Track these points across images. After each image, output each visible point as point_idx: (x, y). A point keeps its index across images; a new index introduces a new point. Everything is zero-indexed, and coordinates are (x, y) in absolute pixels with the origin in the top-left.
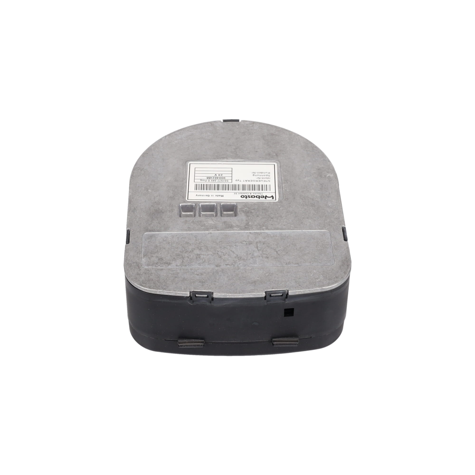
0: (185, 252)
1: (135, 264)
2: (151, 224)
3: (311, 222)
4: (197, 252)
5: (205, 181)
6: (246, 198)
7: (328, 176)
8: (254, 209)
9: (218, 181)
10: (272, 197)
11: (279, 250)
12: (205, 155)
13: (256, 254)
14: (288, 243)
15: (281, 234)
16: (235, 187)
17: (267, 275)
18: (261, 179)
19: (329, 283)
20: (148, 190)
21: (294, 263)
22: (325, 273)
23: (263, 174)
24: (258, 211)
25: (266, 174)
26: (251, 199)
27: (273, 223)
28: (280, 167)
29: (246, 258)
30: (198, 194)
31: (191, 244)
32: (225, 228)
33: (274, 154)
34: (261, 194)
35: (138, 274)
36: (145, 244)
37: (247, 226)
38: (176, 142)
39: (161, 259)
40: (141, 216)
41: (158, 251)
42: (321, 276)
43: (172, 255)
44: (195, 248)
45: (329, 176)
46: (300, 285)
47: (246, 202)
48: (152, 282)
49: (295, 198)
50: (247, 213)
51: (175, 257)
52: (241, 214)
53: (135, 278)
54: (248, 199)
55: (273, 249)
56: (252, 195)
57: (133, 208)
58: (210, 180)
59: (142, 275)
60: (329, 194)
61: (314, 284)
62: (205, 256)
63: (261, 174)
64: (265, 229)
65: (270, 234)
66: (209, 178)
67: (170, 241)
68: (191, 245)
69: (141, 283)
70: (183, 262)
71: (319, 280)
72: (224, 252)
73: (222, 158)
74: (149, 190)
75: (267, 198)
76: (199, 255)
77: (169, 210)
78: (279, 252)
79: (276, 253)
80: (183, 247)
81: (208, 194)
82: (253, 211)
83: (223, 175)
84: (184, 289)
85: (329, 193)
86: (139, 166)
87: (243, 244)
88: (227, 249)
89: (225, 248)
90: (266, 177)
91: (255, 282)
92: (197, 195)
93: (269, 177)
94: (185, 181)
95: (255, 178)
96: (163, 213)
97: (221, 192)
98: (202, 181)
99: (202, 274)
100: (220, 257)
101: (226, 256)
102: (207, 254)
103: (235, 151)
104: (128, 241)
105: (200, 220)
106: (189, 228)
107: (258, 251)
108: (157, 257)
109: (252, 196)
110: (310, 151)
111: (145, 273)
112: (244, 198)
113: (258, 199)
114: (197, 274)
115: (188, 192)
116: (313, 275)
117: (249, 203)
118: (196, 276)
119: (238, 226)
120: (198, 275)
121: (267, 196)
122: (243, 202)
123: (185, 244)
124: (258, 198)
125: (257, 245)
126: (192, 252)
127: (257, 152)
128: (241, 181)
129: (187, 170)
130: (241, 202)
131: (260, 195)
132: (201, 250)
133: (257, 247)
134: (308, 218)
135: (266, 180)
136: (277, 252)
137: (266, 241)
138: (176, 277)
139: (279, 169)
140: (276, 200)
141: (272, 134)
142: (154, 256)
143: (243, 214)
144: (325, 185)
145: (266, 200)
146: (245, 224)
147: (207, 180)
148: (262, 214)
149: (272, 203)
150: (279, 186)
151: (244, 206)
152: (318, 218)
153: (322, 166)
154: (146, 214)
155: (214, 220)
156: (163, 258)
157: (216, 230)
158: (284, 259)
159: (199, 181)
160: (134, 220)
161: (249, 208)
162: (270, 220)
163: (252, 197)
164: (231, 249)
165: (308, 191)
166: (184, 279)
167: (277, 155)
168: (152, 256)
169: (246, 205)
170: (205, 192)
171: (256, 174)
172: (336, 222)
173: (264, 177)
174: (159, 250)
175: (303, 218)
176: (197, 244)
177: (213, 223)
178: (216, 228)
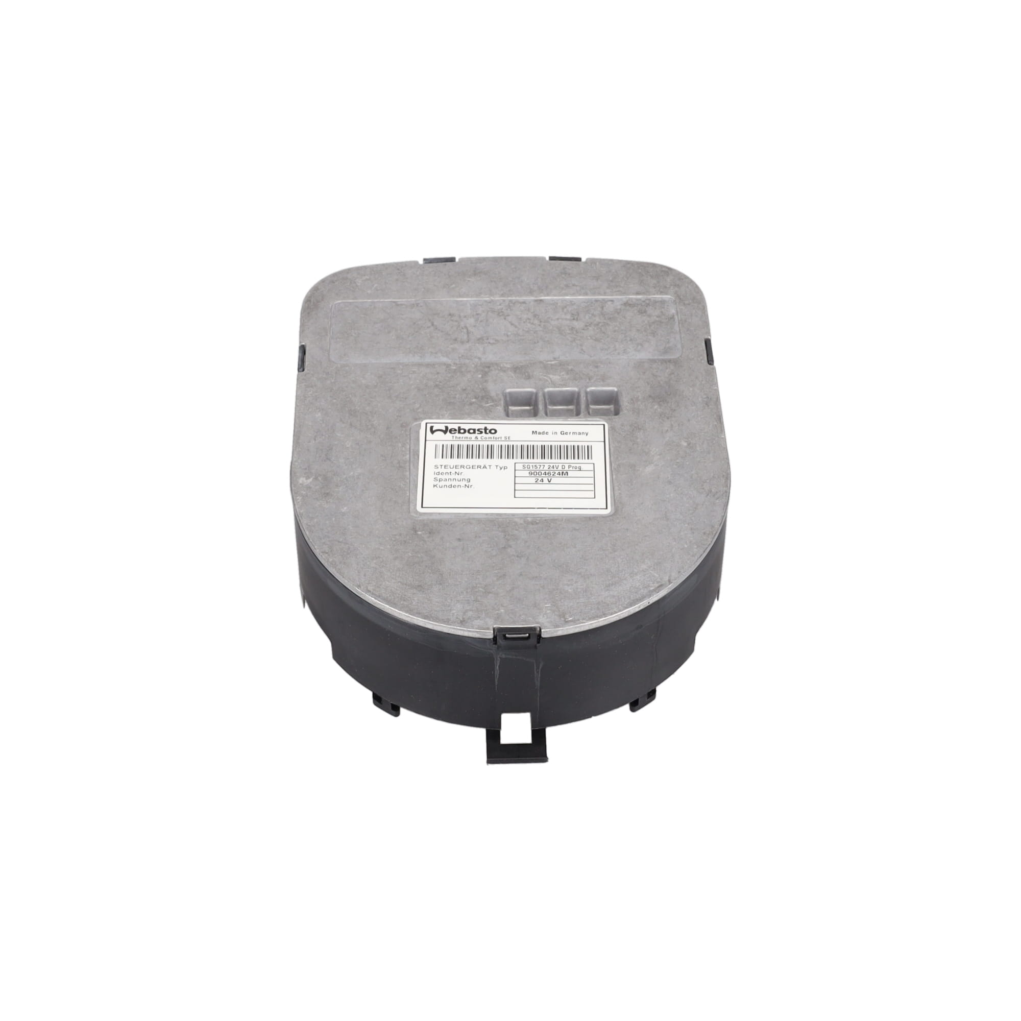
0: (600, 325)
1: (687, 302)
2: (670, 374)
3: (361, 379)
4: (578, 325)
5: (572, 465)
6: (486, 429)
7: (311, 480)
8: (471, 404)
9: (544, 466)
10: (432, 432)
11: (429, 327)
12: (575, 529)
13: (472, 321)
14: (411, 341)
15: (421, 357)
16: (509, 452)
17: (454, 286)
18: (453, 471)
19: (348, 273)
20: (689, 444)
21: (404, 306)
22: (352, 288)
23: (448, 483)
24: (464, 401)
25: (443, 483)
26: (476, 427)
27: (436, 376)
28: (409, 502)
29: (490, 313)
30: (583, 437)
31: (589, 338)
32: (528, 366)
33: (419, 533)
34: (456, 437)
35: (678, 286)
36: (675, 338)
37: (486, 369)
38: (644, 567)
39: (642, 312)
40: (691, 389)
41: (650, 326)
42: (359, 284)
43: (624, 319)
44: (583, 331)
45: (308, 478)
46: (398, 269)
47: (487, 418)
48: (651, 274)
49: (388, 428)
50: (485, 396)
51: (616, 315)
52: (497, 395)
53: (683, 279)
54: (482, 427)
55: (439, 330)
56: (473, 436)
57: (710, 407)
58: (560, 468)
59: (671, 285)
60: (315, 436)
61: (373, 271)
62: (563, 316)
63: (454, 483)
64: (452, 365)
65: (443, 356)
66: (564, 474)
67: (629, 342)
68: (590, 336)
69: (669, 272)
70: (602, 308)
71: (364, 278)
72: (529, 325)
73: (537, 523)
74: (685, 444)
75: (444, 429)
76: (574, 319)
77: (639, 403)
78: (430, 324)
79: (435, 323)
80: (604, 333)
81: (565, 437)
82: (474, 400)
83: (533, 480)
84: (595, 264)
85: (315, 440)
86: (717, 501)
87: (493, 339)
88: (523, 330)
89: (528, 332)
90: (443, 477)
91: (475, 275)
92: (587, 435)
93: (436, 476)
94: (613, 465)
95: (467, 474)
96: (650, 396)
97: (538, 441)
98: (578, 465)
99: (567, 286)
100: (535, 316)
101: (525, 316)
102: (560, 320)
103: (508, 540)
104: (708, 343)
105: (577, 382)
106: (597, 367)
107: (468, 325)
108: (649, 316)
109: (474, 432)
110: (339, 542)
111: (666, 287)
112: (490, 429)
113: (462, 426)
114: (575, 287)
115: (605, 442)
116: (373, 285)
117: (480, 418)
118: (576, 284)
119: (503, 370)
120: (574, 285)
121: (442, 433)
122: (492, 419)
123: (601, 339)
124: (461, 428)
125: (468, 336)
126: (588, 325)
127: (459, 540)
128: (497, 466)
129: (612, 493)
130: (495, 419)
131: (457, 435)
132: (570, 327)
133: (468, 333)
134: (367, 387)
135: (443, 470)
136: (433, 325)
137: (451, 344)
138: (612, 281)
139: (412, 497)
140: (426, 424)
141: (420, 588)
142: (655, 317)
143: (493, 394)
144: (320, 457)
145: (446, 425)
146: (489, 374)
147: (567, 468)
148: (456, 394)
149: (433, 417)
150: (416, 457)
151: (491, 411)
152: (347, 387)
153: (319, 503)
154: (684, 394)
155: (550, 382)
156: (638, 313)
157: (544, 362)
158: (421, 312)
159: (583, 467)
160: (703, 382)
161: (481, 406)
162: (441, 382)
163: (474, 430)
164: (517, 329)
165: (358, 444)
166: (597, 278)
167: (415, 530)
168: (657, 317)
169: (487, 414)
170: (570, 440)
171: (463, 483)
172: (315, 379)
173: (447, 477)
174: (648, 327)
175: (376, 386)
176: (579, 338)
177: (551, 376)
178: (547, 368)
